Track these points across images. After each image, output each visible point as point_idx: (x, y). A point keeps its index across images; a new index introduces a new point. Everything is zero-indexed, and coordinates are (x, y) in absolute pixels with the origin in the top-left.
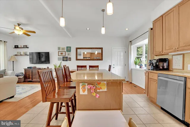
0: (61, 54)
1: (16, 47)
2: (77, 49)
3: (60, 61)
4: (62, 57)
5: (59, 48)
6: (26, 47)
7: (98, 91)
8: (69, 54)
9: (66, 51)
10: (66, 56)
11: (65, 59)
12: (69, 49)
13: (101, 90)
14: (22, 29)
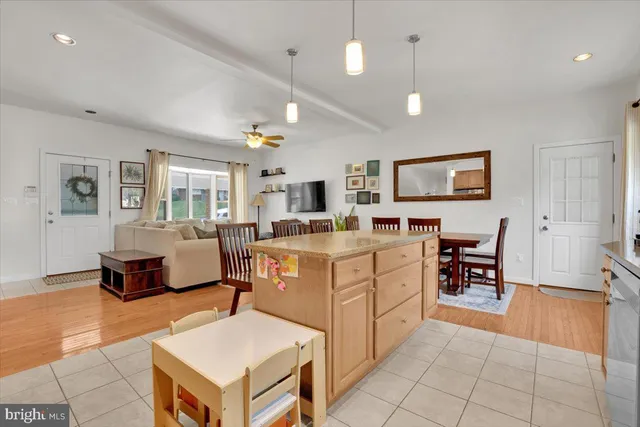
0: (355, 183)
1: (265, 174)
2: (397, 164)
3: (351, 206)
4: (355, 192)
5: (349, 168)
6: (281, 172)
7: (283, 274)
8: (373, 184)
9: (365, 173)
10: (366, 190)
11: (364, 198)
12: (373, 168)
13: (288, 274)
14: (260, 135)
